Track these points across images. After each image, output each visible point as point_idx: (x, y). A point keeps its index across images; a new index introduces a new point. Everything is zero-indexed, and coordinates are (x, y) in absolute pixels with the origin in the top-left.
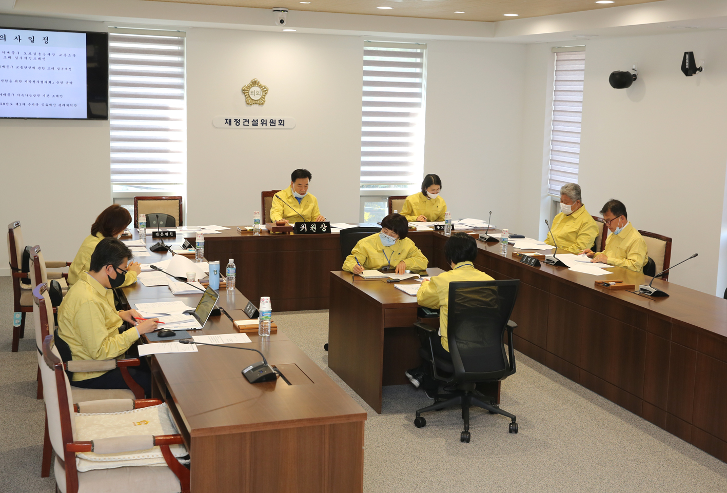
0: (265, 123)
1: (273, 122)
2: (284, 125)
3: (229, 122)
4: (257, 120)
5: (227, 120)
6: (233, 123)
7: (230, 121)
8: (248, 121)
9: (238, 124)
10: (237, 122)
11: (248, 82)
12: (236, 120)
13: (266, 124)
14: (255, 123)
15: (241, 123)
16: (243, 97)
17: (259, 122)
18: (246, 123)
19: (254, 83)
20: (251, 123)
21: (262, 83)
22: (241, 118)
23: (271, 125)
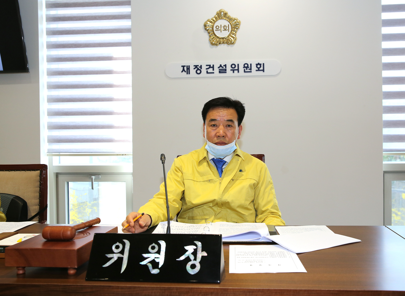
0: (236, 68)
1: (247, 67)
2: (263, 70)
3: (186, 69)
4: (225, 66)
5: (183, 67)
6: (193, 71)
7: (188, 68)
8: (213, 67)
9: (199, 72)
10: (198, 69)
11: (212, 15)
12: (196, 66)
13: (238, 70)
14: (223, 70)
15: (204, 70)
16: (206, 36)
17: (229, 68)
18: (210, 70)
19: (221, 15)
20: (217, 70)
21: (231, 14)
22: (204, 63)
23: (245, 72)
